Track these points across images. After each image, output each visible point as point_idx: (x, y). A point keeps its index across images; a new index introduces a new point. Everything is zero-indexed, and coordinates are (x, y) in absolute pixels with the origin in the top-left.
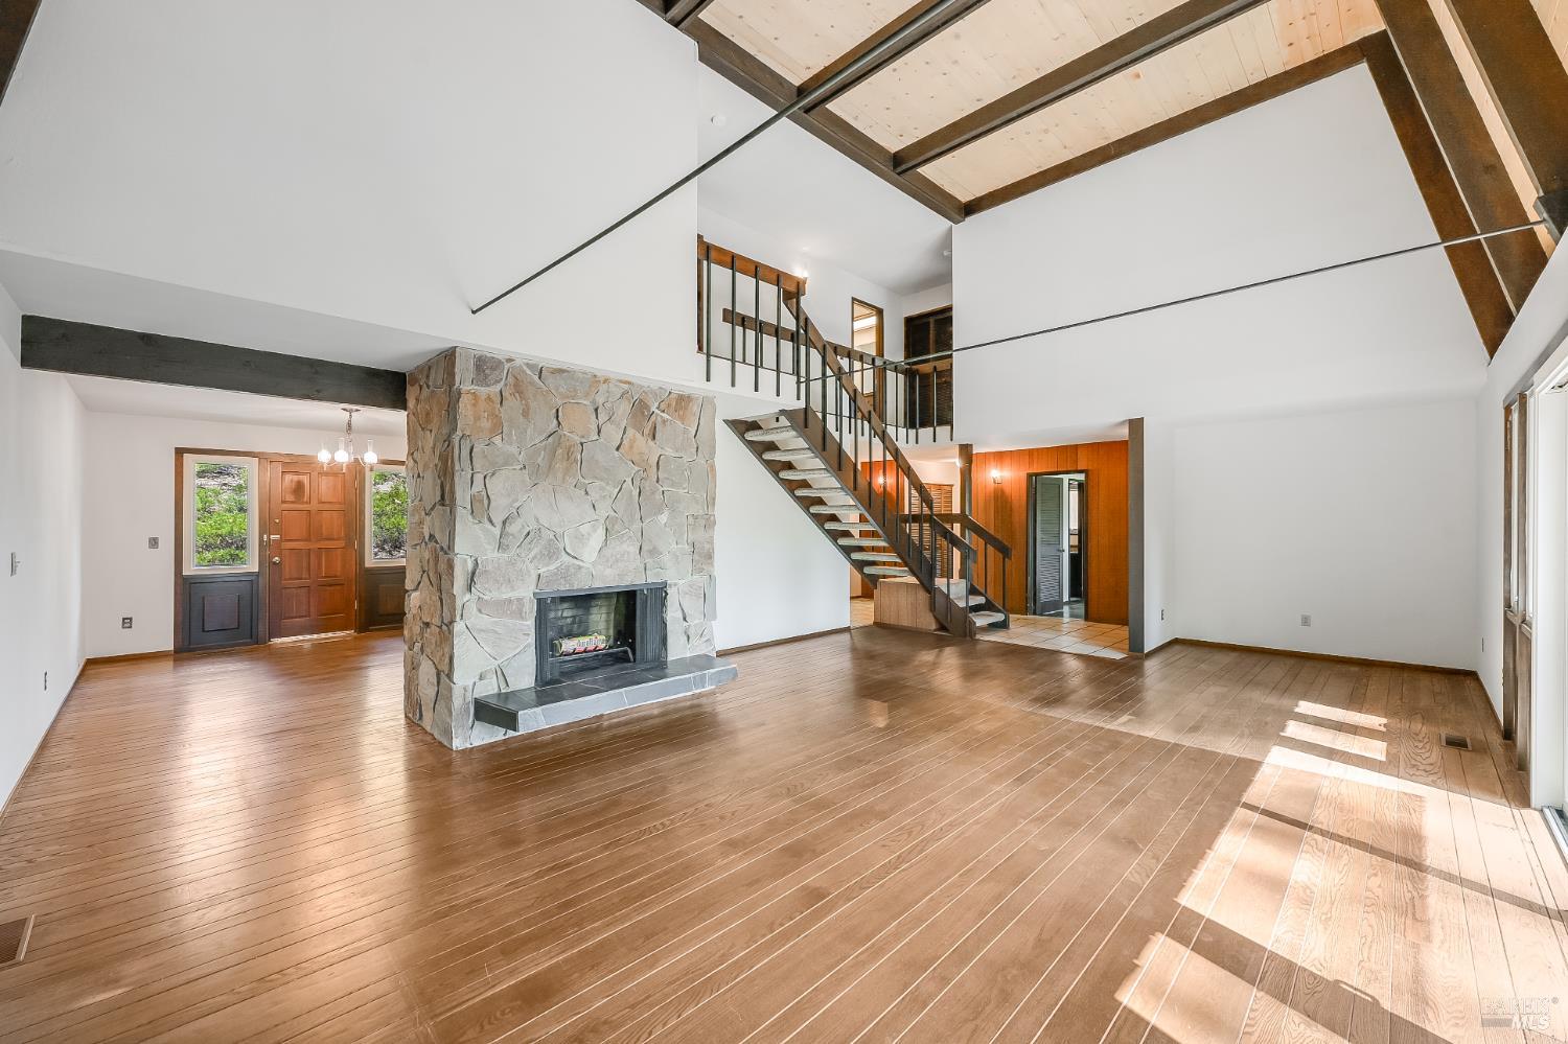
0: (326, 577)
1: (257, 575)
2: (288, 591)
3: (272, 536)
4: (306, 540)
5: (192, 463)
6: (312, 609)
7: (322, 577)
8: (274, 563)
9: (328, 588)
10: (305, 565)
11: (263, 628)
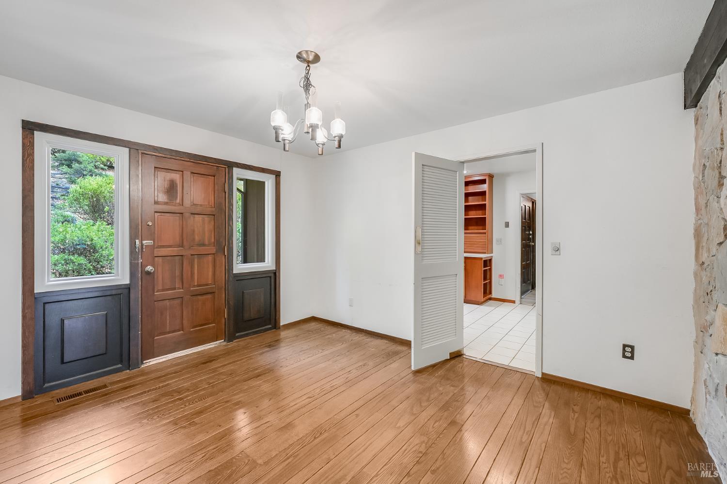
0: (199, 286)
1: (128, 288)
2: (161, 303)
3: (144, 242)
4: (179, 246)
5: (43, 142)
6: (185, 322)
7: (194, 286)
8: (148, 273)
9: (200, 297)
10: (177, 273)
11: (136, 350)
